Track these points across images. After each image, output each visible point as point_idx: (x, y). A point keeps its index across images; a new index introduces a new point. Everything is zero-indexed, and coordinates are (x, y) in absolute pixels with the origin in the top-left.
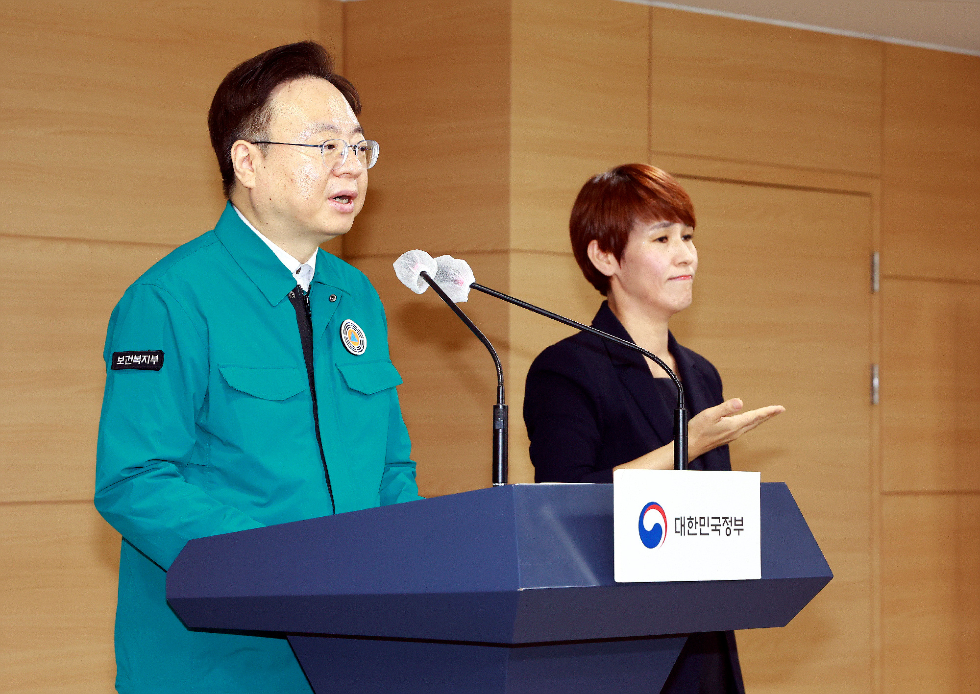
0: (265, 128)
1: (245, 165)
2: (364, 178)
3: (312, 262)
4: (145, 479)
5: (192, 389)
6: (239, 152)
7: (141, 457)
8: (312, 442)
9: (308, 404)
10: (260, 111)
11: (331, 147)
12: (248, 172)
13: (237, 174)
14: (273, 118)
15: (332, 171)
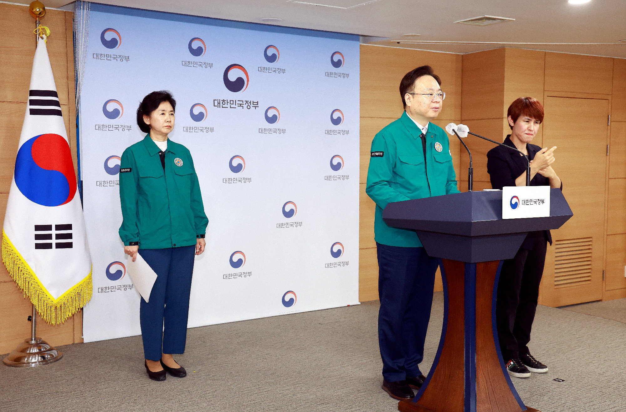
0: (413, 90)
1: (408, 100)
2: (441, 103)
3: (427, 126)
4: (378, 186)
5: (391, 162)
6: (407, 97)
7: (377, 180)
8: (425, 176)
9: (424, 166)
10: (412, 85)
11: (431, 95)
12: (409, 102)
13: (406, 103)
14: (416, 87)
15: (432, 101)
